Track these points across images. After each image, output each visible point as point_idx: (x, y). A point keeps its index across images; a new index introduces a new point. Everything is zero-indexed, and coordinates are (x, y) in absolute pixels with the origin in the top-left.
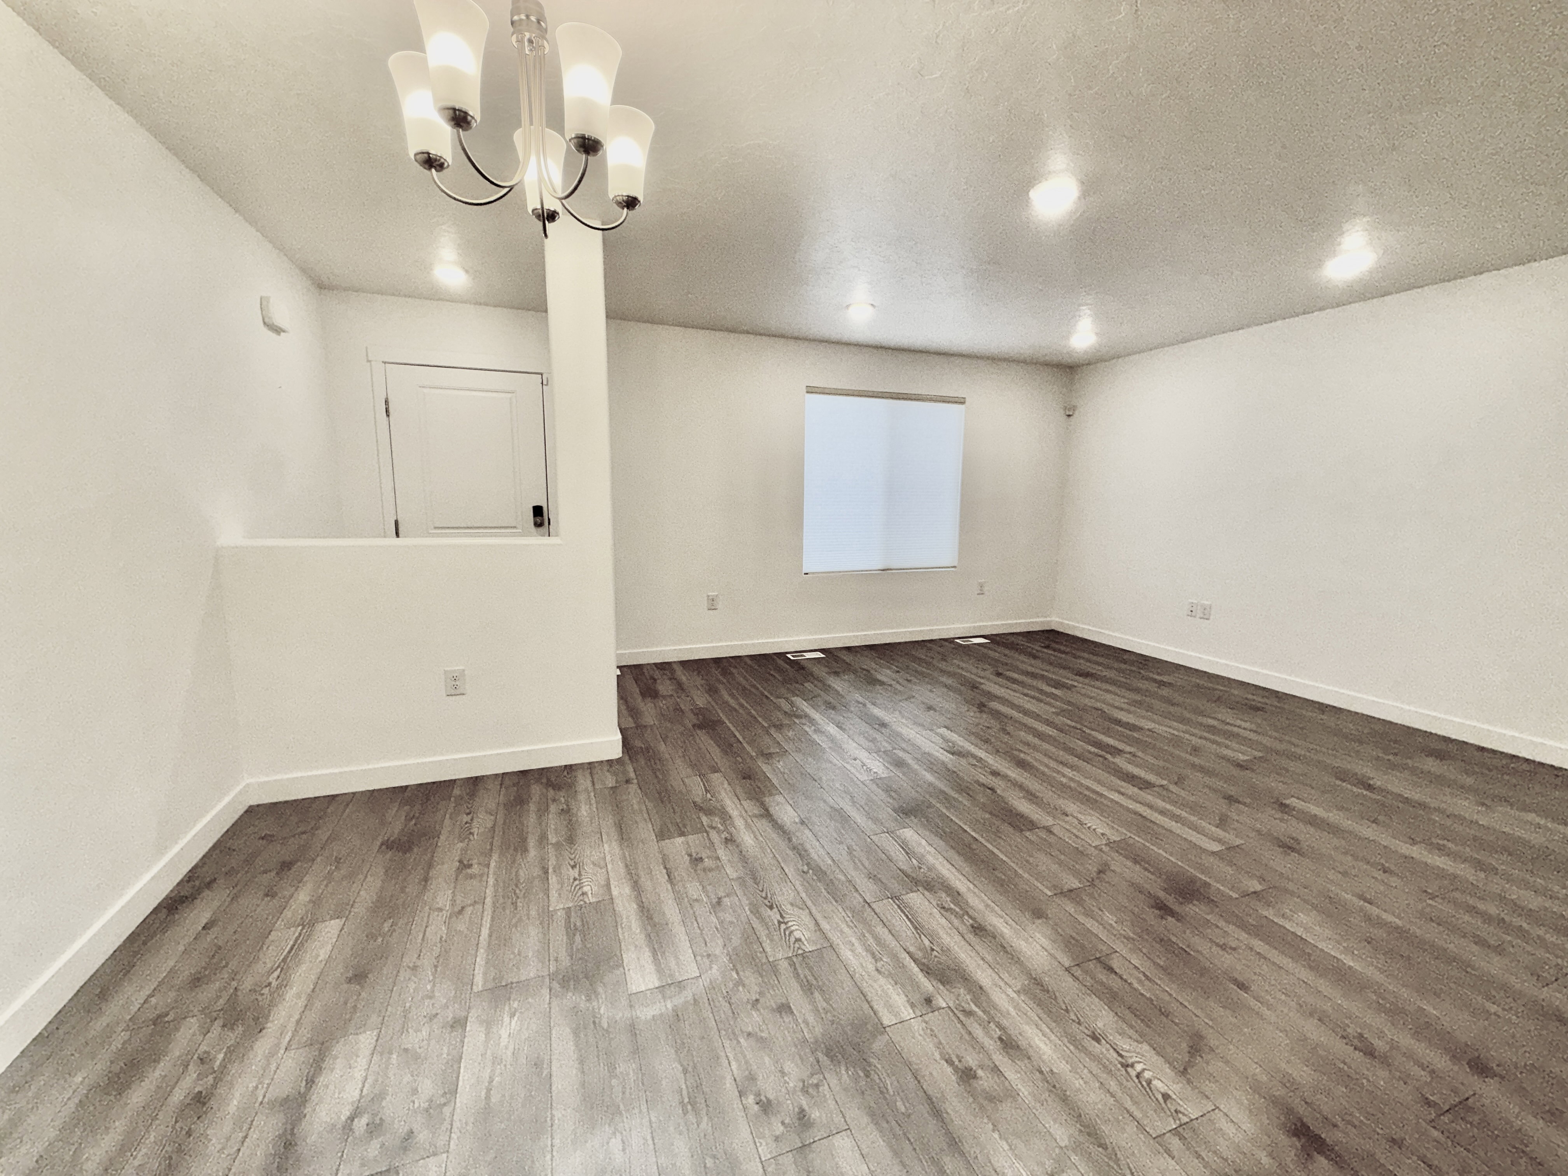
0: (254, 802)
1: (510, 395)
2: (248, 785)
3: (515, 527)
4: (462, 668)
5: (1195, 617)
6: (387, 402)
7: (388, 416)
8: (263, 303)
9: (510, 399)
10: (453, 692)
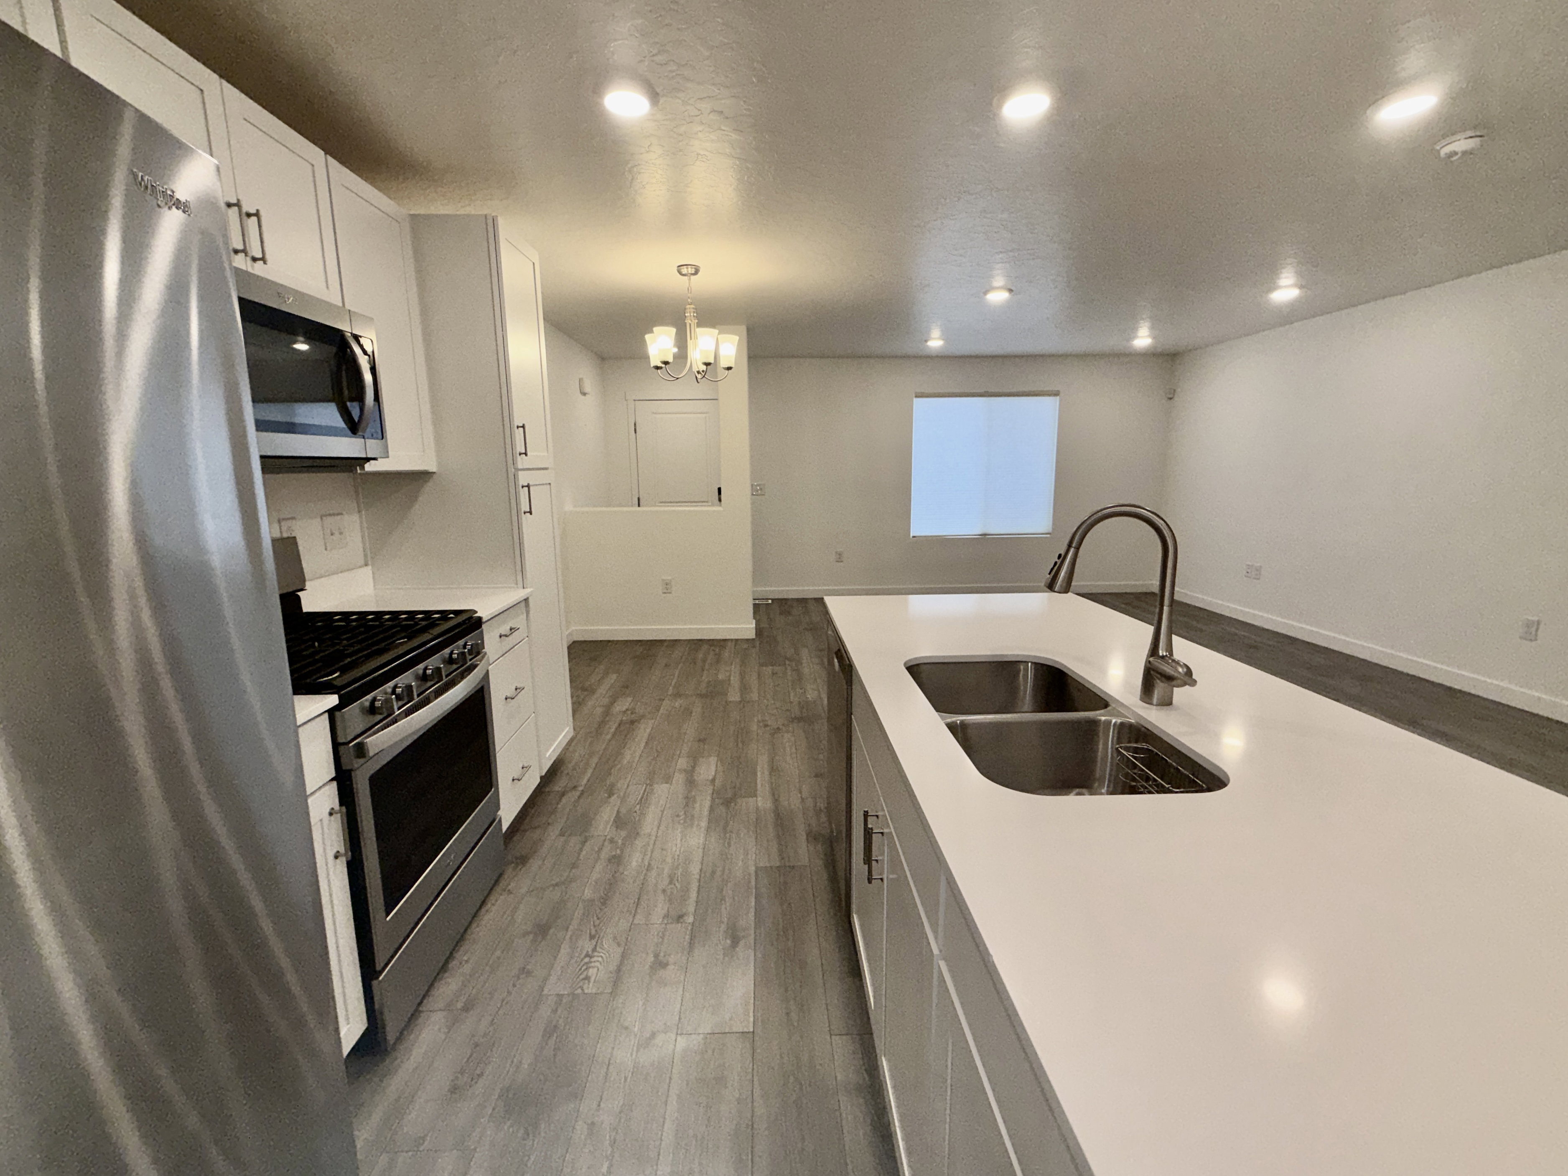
0: (576, 639)
1: (704, 415)
2: (573, 631)
3: (707, 502)
4: (670, 578)
5: (1250, 577)
6: (635, 424)
7: (635, 432)
8: (581, 380)
9: (706, 417)
10: (665, 591)
